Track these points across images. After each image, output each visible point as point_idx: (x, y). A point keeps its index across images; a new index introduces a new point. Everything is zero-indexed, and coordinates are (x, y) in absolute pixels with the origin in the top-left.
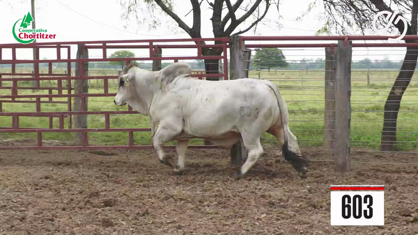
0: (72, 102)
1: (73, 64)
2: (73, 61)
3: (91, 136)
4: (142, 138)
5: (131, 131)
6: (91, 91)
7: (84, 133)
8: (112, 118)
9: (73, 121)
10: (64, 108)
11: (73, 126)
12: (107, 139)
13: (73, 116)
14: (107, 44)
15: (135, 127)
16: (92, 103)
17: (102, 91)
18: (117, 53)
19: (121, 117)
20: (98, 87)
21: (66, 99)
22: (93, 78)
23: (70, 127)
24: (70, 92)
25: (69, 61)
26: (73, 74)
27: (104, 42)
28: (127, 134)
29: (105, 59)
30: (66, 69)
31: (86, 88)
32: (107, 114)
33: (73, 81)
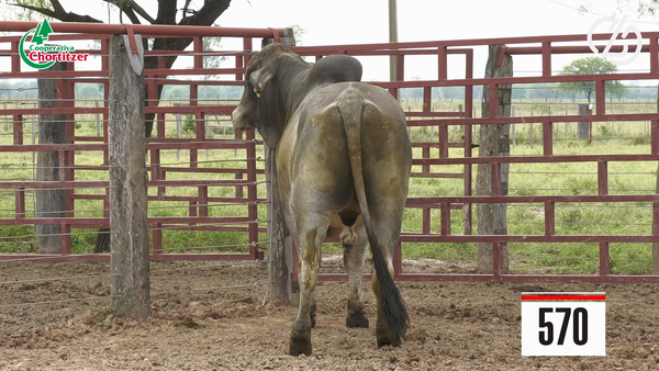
0: (474, 174)
1: (478, 90)
2: (479, 82)
3: (513, 251)
4: (632, 258)
5: (604, 242)
6: (515, 151)
7: (498, 243)
8: (561, 211)
9: (474, 217)
10: (455, 188)
11: (475, 228)
12: (551, 258)
13: (474, 206)
14: (554, 44)
15: (614, 233)
16: (519, 178)
17: (539, 150)
18: (578, 64)
19: (585, 209)
20: (532, 142)
21: (459, 169)
22: (519, 120)
23: (468, 231)
24: (468, 152)
25: (468, 83)
26: (478, 113)
27: (547, 40)
28: (596, 249)
29: (547, 76)
30: (462, 102)
31: (505, 144)
32: (550, 203)
33: (476, 128)
